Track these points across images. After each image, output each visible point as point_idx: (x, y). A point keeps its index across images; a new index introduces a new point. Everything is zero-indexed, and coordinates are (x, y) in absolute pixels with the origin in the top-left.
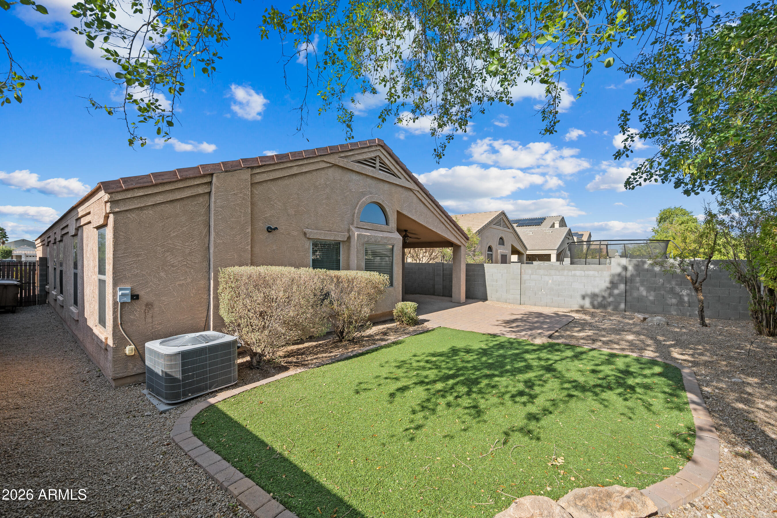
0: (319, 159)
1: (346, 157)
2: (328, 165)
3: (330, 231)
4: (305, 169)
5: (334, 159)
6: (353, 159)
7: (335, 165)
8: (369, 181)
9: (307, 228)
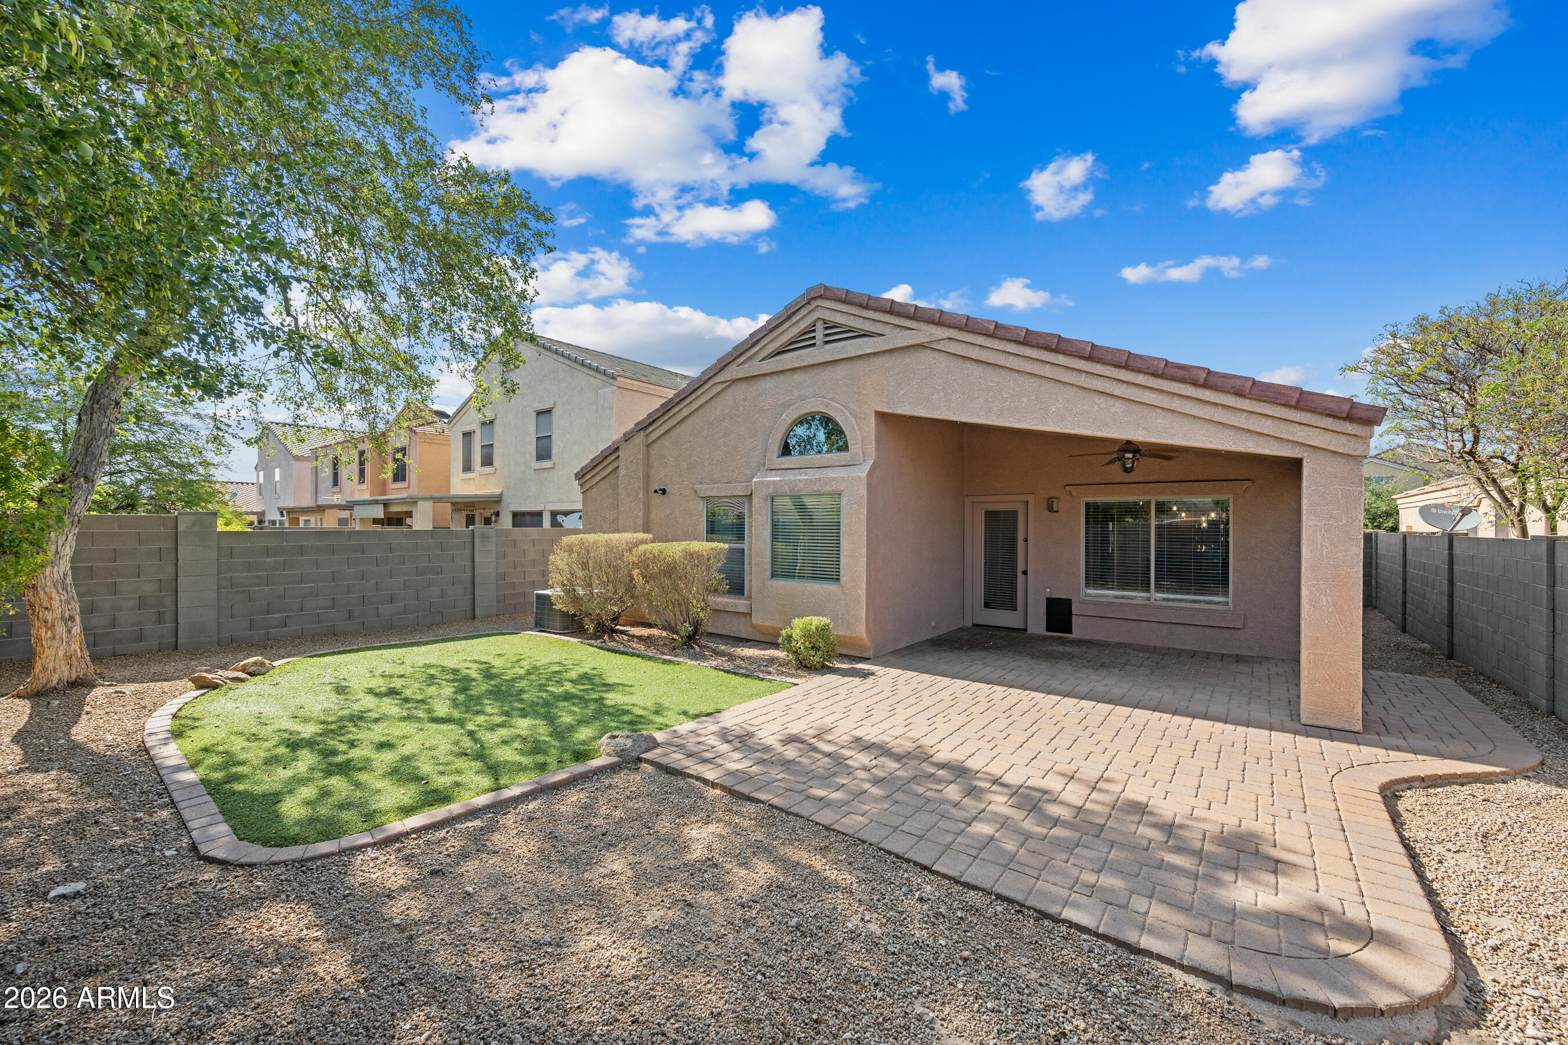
0: (710, 383)
1: (750, 358)
2: (724, 385)
3: (729, 482)
4: (695, 406)
5: (734, 372)
6: (764, 354)
7: (734, 381)
8: (798, 377)
9: (701, 483)
